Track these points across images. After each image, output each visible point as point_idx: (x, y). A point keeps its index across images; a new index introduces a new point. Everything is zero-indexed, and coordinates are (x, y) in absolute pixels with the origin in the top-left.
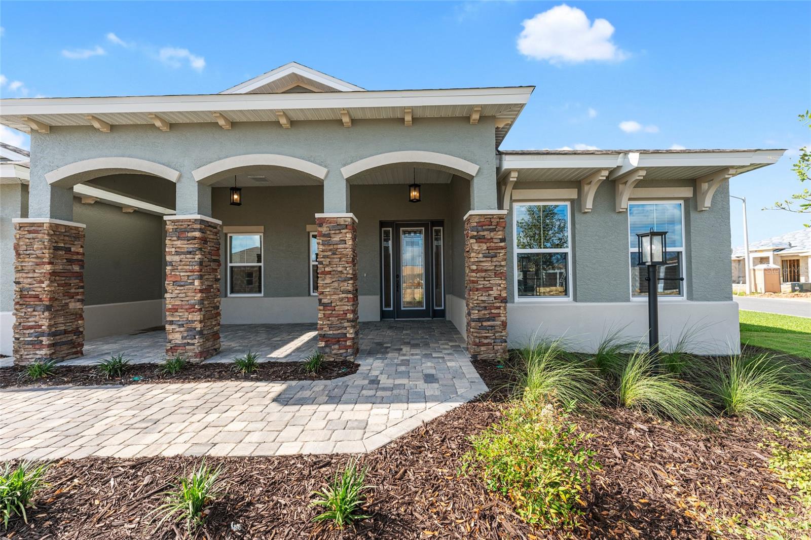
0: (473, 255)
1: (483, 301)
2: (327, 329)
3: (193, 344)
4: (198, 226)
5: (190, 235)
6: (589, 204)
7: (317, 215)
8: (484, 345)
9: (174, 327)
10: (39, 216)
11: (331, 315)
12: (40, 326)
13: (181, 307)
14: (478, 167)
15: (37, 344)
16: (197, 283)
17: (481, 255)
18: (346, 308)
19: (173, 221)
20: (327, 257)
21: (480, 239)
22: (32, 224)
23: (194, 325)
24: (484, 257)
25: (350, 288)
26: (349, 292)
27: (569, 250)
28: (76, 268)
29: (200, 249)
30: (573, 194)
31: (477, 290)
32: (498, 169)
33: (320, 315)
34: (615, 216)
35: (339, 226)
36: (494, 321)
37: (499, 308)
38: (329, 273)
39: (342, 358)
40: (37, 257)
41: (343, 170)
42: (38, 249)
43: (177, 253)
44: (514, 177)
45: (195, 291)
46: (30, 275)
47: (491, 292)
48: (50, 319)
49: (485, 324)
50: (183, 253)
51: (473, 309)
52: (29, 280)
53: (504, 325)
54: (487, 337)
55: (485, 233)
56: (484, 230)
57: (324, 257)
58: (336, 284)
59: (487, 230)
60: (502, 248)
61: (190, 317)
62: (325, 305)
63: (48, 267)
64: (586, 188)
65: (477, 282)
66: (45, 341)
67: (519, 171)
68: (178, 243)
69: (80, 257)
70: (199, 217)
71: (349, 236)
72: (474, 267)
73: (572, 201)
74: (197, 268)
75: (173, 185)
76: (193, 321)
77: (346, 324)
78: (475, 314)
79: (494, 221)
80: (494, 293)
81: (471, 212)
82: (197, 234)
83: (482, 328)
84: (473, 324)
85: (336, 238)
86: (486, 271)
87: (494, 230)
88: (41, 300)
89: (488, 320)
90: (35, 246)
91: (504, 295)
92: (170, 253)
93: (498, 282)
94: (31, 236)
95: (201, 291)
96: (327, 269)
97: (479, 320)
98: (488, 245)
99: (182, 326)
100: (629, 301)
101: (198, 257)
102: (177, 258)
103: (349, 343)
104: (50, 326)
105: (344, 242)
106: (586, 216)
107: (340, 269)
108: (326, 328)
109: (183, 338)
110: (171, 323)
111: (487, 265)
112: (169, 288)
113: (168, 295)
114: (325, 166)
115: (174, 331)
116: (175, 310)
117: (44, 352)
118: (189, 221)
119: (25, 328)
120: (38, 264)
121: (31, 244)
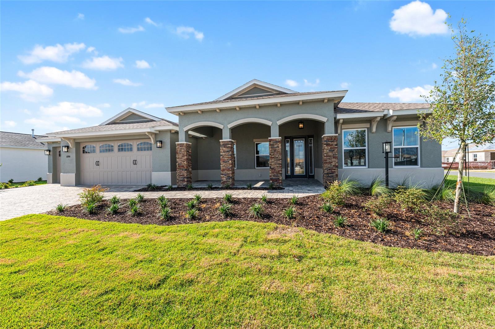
0: (325, 150)
1: (329, 167)
3: (229, 181)
4: (230, 143)
5: (228, 146)
6: (374, 130)
7: (269, 138)
10: (182, 141)
11: (274, 172)
12: (184, 175)
13: (226, 169)
14: (326, 119)
15: (183, 181)
16: (230, 161)
17: (328, 151)
18: (279, 169)
19: (222, 142)
20: (273, 152)
21: (327, 145)
22: (181, 144)
23: (229, 175)
24: (329, 151)
25: (280, 163)
26: (280, 164)
27: (366, 148)
28: (190, 157)
29: (231, 150)
30: (368, 125)
31: (327, 163)
32: (335, 118)
33: (270, 172)
34: (387, 134)
35: (276, 142)
36: (333, 174)
37: (335, 169)
38: (273, 158)
39: (278, 186)
40: (183, 154)
41: (277, 122)
42: (183, 151)
43: (224, 152)
44: (341, 121)
45: (230, 164)
46: (181, 160)
47: (332, 164)
48: (187, 173)
49: (329, 175)
50: (226, 152)
51: (325, 170)
53: (337, 175)
54: (330, 180)
55: (330, 143)
56: (329, 142)
58: (276, 161)
59: (330, 141)
60: (336, 148)
61: (228, 172)
62: (272, 169)
63: (186, 157)
64: (373, 123)
65: (326, 160)
66: (186, 180)
67: (343, 119)
68: (224, 149)
69: (190, 154)
70: (230, 140)
71: (280, 145)
72: (326, 155)
73: (368, 128)
74: (230, 156)
75: (221, 130)
76: (229, 174)
77: (279, 175)
78: (326, 172)
79: (333, 138)
80: (333, 164)
81: (324, 135)
82: (230, 146)
83: (328, 176)
84: (325, 175)
85: (276, 146)
86: (330, 156)
87: (333, 141)
88: (184, 167)
89: (331, 174)
91: (337, 164)
92: (222, 152)
93: (334, 160)
94: (181, 147)
95: (232, 164)
97: (327, 174)
98: (331, 147)
99: (226, 175)
101: (230, 153)
102: (224, 154)
103: (280, 181)
104: (187, 176)
105: (278, 147)
106: (373, 134)
107: (277, 156)
108: (272, 176)
109: (226, 179)
111: (330, 154)
112: (222, 163)
113: (221, 166)
114: (271, 121)
115: (223, 177)
116: (224, 170)
117: (185, 183)
118: (228, 141)
119: (180, 176)
120: (183, 156)
121: (181, 150)
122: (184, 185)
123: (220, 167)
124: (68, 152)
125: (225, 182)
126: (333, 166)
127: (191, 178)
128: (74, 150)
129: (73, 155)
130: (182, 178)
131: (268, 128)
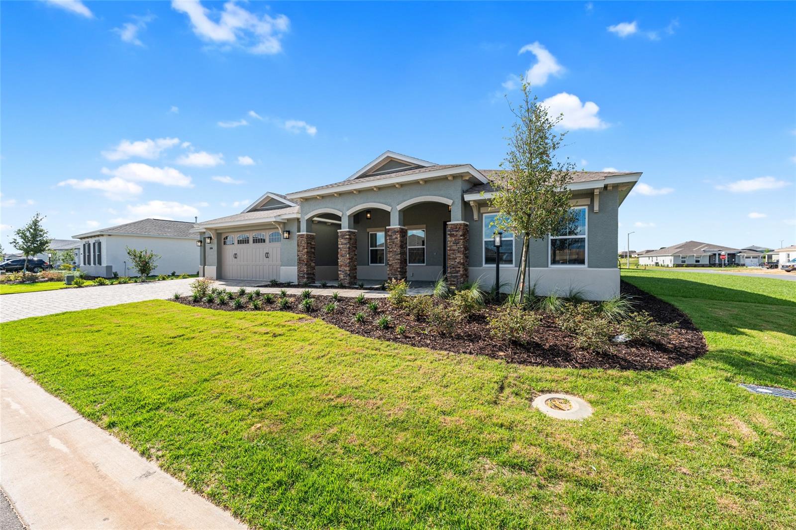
0: (449, 243)
1: (453, 264)
2: (390, 275)
3: (347, 279)
4: (348, 234)
5: (346, 237)
7: (387, 227)
10: (303, 232)
11: (392, 269)
12: (304, 271)
13: (343, 265)
14: (452, 201)
15: (303, 277)
16: (348, 255)
18: (398, 266)
19: (341, 232)
21: (450, 236)
22: (302, 235)
23: (346, 272)
24: (453, 244)
25: (399, 258)
26: (398, 260)
27: (513, 239)
28: (313, 250)
29: (349, 242)
31: (450, 259)
32: (463, 200)
33: (388, 269)
35: (395, 231)
36: (457, 273)
37: (460, 268)
38: (391, 251)
40: (303, 246)
41: (397, 207)
42: (303, 244)
43: (342, 244)
44: (472, 204)
45: (347, 259)
46: (301, 253)
48: (307, 268)
49: (453, 275)
50: (344, 244)
51: (448, 267)
52: (301, 255)
53: (462, 276)
54: (454, 281)
55: (453, 233)
56: (453, 231)
57: (390, 245)
58: (394, 256)
59: (454, 231)
60: (461, 239)
61: (346, 269)
62: (390, 265)
63: (306, 250)
65: (449, 255)
66: (306, 276)
68: (342, 241)
69: (314, 246)
70: (349, 230)
71: (399, 235)
72: (449, 249)
74: (348, 250)
75: (340, 218)
77: (398, 273)
78: (449, 270)
79: (458, 227)
80: (457, 260)
81: (450, 223)
82: (348, 237)
84: (448, 274)
85: (394, 237)
86: (454, 250)
87: (457, 231)
88: (304, 262)
89: (455, 273)
90: (302, 242)
91: (462, 261)
92: (340, 244)
93: (459, 255)
94: (301, 239)
95: (349, 259)
96: (391, 250)
98: (455, 238)
99: (343, 272)
100: (547, 267)
101: (348, 245)
102: (342, 246)
104: (307, 271)
107: (395, 250)
109: (344, 277)
110: (340, 271)
111: (455, 247)
112: (339, 258)
113: (339, 260)
114: (391, 206)
115: (341, 274)
116: (341, 266)
117: (305, 280)
118: (345, 231)
119: (300, 271)
120: (303, 249)
122: (302, 284)
123: (338, 262)
124: (210, 243)
125: (342, 280)
126: (458, 263)
127: (314, 274)
128: (215, 241)
129: (215, 247)
130: (302, 274)
131: (387, 214)
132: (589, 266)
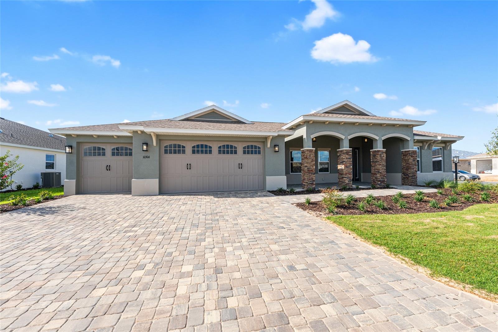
0: (410, 160)
1: (413, 172)
3: (351, 183)
6: (426, 148)
8: (413, 182)
9: (346, 179)
12: (313, 179)
14: (410, 138)
15: (312, 184)
16: (351, 167)
21: (412, 156)
22: (311, 150)
27: (419, 159)
31: (411, 169)
34: (430, 151)
35: (383, 152)
36: (415, 176)
37: (416, 173)
40: (312, 159)
42: (312, 157)
43: (347, 159)
45: (351, 169)
46: (310, 164)
51: (410, 174)
52: (310, 166)
53: (417, 177)
54: (413, 181)
56: (412, 154)
57: (380, 160)
60: (416, 159)
62: (380, 173)
64: (425, 143)
65: (411, 167)
66: (314, 183)
67: (417, 139)
70: (350, 149)
71: (385, 155)
73: (420, 146)
74: (351, 163)
77: (385, 178)
79: (415, 152)
80: (415, 170)
81: (409, 150)
83: (413, 178)
84: (410, 177)
85: (382, 156)
86: (413, 164)
87: (414, 154)
88: (313, 171)
90: (311, 156)
91: (417, 170)
93: (415, 167)
96: (381, 163)
97: (412, 176)
99: (348, 178)
100: (432, 172)
101: (352, 160)
103: (385, 182)
105: (384, 156)
106: (424, 150)
107: (383, 163)
108: (380, 179)
109: (348, 182)
111: (413, 163)
112: (345, 168)
113: (344, 170)
114: (378, 137)
115: (346, 180)
116: (346, 174)
117: (314, 186)
119: (310, 179)
120: (312, 161)
121: (310, 155)
122: (313, 188)
125: (347, 184)
128: (157, 148)
129: (156, 156)
130: (311, 181)
132: (444, 171)
